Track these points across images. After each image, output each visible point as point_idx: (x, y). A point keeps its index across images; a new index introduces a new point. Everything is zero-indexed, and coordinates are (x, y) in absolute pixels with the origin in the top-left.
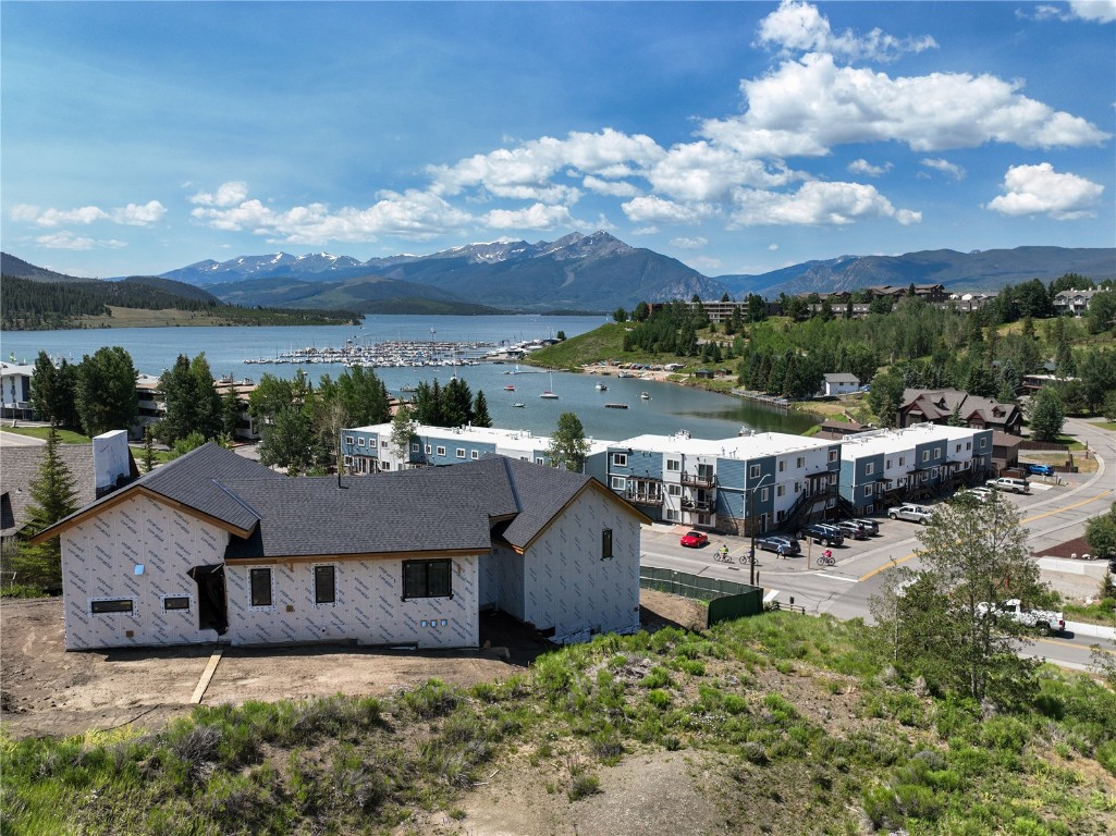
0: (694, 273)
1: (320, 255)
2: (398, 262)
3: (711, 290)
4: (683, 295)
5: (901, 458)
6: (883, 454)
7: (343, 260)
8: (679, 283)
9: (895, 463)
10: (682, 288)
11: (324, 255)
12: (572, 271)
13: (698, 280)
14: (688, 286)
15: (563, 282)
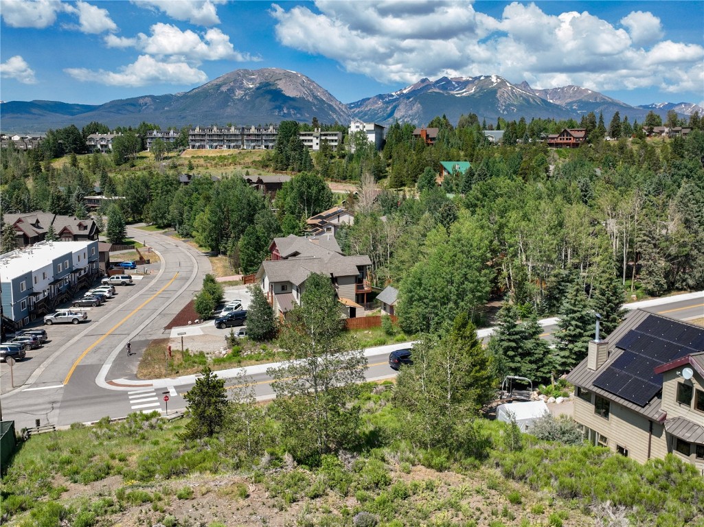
5: (43, 271)
6: (31, 272)
9: (40, 277)
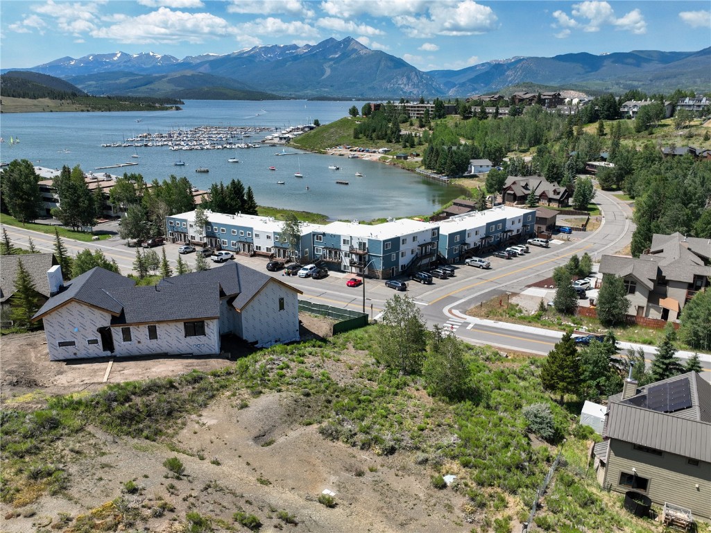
0: (413, 69)
1: (149, 54)
2: (206, 59)
3: (425, 82)
4: (405, 85)
7: (165, 58)
8: (403, 76)
10: (405, 80)
11: (151, 54)
12: (329, 67)
13: (416, 73)
14: (409, 79)
15: (323, 74)
